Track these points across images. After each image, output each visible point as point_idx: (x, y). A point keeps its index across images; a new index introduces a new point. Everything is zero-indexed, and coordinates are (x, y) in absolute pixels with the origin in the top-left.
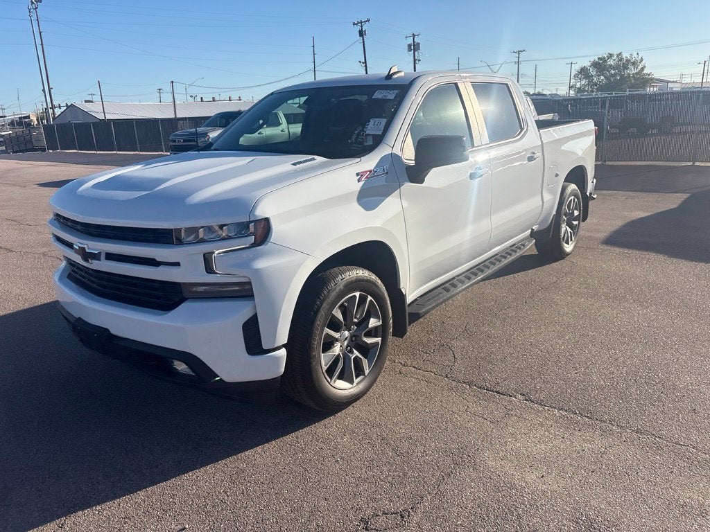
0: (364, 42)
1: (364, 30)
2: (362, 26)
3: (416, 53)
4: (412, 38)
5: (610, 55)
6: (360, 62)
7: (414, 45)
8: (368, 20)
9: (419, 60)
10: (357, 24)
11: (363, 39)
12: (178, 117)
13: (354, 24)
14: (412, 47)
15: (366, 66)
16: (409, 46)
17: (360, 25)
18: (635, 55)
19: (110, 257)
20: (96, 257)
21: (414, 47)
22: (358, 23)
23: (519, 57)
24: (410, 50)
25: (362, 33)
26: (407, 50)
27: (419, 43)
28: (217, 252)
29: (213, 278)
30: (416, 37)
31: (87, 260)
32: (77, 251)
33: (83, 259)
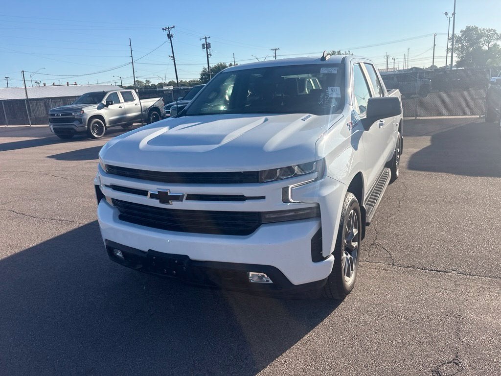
0: (171, 42)
1: (171, 33)
2: (169, 31)
3: (208, 50)
4: (205, 39)
5: (334, 52)
6: (170, 56)
7: (207, 45)
8: (174, 27)
9: (211, 55)
10: (165, 30)
11: (171, 40)
12: (29, 98)
13: (163, 29)
14: (205, 46)
15: (174, 59)
16: (203, 45)
17: (167, 30)
18: (348, 52)
19: (192, 197)
20: (178, 198)
21: (207, 46)
22: (166, 28)
23: (275, 53)
24: (203, 48)
25: (169, 36)
26: (202, 48)
27: (210, 44)
28: (290, 187)
29: (288, 206)
30: (207, 39)
31: (167, 203)
32: (153, 196)
33: (161, 202)
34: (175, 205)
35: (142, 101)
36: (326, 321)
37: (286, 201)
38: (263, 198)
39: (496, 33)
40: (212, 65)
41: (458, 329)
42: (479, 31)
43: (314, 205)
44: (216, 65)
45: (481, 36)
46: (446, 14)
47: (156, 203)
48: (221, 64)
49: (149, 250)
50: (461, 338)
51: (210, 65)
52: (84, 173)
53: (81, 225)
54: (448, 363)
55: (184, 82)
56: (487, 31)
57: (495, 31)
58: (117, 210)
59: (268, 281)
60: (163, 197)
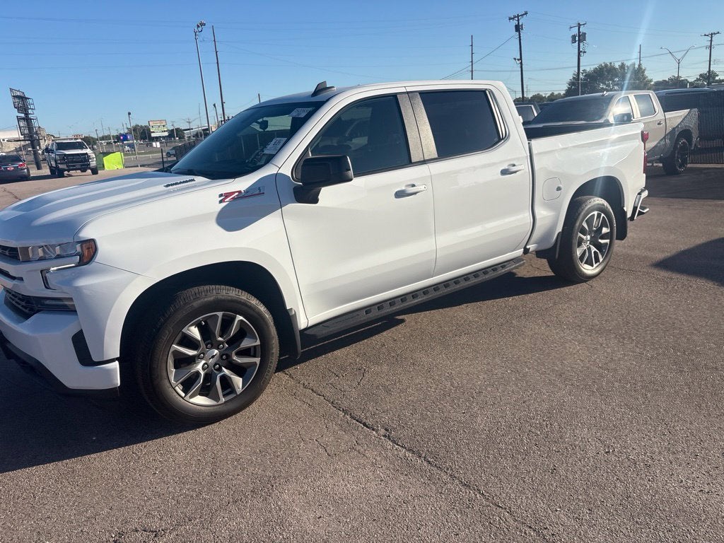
0: (520, 37)
1: (520, 24)
2: (518, 20)
3: (581, 44)
4: (577, 28)
6: (515, 59)
7: (579, 36)
8: (526, 13)
10: (513, 19)
11: (520, 34)
13: (510, 19)
14: (577, 38)
15: (521, 63)
16: (574, 37)
17: (516, 19)
21: (580, 38)
22: (515, 17)
23: (711, 41)
24: (574, 41)
25: (518, 28)
26: (570, 42)
27: (585, 34)
30: (582, 27)
38: (22, 279)
44: (596, 66)
48: (606, 65)
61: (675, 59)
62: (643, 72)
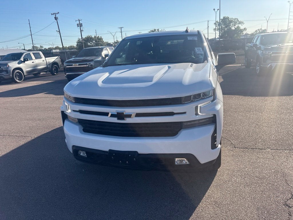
0: (57, 22)
1: (57, 17)
2: (55, 15)
3: (81, 27)
4: (78, 21)
5: (155, 30)
6: (57, 31)
7: (80, 24)
8: (58, 13)
9: (83, 31)
10: (53, 14)
11: (57, 21)
13: (52, 14)
15: (60, 33)
16: (78, 25)
17: (55, 14)
18: (163, 30)
20: (129, 116)
21: (80, 25)
22: (54, 14)
23: (121, 30)
24: (78, 26)
25: (56, 19)
26: (77, 26)
27: (82, 24)
28: (199, 106)
29: (197, 118)
30: (80, 21)
31: (123, 119)
32: (112, 116)
33: (119, 119)
34: (128, 121)
35: (46, 58)
36: (214, 183)
37: (197, 114)
38: (185, 113)
39: (238, 20)
40: (84, 37)
41: (286, 180)
42: (230, 19)
43: (212, 116)
44: (86, 36)
45: (231, 22)
46: (214, 10)
47: (115, 120)
48: (89, 36)
49: (110, 150)
50: (290, 184)
51: (83, 37)
52: (20, 105)
53: (33, 138)
54: (290, 199)
55: (65, 47)
56: (234, 19)
57: (237, 19)
58: (81, 126)
59: (186, 163)
60: (120, 116)
61: (113, 35)
62: (102, 39)
